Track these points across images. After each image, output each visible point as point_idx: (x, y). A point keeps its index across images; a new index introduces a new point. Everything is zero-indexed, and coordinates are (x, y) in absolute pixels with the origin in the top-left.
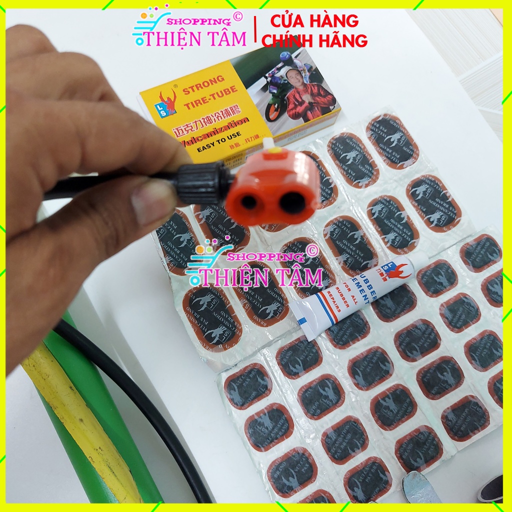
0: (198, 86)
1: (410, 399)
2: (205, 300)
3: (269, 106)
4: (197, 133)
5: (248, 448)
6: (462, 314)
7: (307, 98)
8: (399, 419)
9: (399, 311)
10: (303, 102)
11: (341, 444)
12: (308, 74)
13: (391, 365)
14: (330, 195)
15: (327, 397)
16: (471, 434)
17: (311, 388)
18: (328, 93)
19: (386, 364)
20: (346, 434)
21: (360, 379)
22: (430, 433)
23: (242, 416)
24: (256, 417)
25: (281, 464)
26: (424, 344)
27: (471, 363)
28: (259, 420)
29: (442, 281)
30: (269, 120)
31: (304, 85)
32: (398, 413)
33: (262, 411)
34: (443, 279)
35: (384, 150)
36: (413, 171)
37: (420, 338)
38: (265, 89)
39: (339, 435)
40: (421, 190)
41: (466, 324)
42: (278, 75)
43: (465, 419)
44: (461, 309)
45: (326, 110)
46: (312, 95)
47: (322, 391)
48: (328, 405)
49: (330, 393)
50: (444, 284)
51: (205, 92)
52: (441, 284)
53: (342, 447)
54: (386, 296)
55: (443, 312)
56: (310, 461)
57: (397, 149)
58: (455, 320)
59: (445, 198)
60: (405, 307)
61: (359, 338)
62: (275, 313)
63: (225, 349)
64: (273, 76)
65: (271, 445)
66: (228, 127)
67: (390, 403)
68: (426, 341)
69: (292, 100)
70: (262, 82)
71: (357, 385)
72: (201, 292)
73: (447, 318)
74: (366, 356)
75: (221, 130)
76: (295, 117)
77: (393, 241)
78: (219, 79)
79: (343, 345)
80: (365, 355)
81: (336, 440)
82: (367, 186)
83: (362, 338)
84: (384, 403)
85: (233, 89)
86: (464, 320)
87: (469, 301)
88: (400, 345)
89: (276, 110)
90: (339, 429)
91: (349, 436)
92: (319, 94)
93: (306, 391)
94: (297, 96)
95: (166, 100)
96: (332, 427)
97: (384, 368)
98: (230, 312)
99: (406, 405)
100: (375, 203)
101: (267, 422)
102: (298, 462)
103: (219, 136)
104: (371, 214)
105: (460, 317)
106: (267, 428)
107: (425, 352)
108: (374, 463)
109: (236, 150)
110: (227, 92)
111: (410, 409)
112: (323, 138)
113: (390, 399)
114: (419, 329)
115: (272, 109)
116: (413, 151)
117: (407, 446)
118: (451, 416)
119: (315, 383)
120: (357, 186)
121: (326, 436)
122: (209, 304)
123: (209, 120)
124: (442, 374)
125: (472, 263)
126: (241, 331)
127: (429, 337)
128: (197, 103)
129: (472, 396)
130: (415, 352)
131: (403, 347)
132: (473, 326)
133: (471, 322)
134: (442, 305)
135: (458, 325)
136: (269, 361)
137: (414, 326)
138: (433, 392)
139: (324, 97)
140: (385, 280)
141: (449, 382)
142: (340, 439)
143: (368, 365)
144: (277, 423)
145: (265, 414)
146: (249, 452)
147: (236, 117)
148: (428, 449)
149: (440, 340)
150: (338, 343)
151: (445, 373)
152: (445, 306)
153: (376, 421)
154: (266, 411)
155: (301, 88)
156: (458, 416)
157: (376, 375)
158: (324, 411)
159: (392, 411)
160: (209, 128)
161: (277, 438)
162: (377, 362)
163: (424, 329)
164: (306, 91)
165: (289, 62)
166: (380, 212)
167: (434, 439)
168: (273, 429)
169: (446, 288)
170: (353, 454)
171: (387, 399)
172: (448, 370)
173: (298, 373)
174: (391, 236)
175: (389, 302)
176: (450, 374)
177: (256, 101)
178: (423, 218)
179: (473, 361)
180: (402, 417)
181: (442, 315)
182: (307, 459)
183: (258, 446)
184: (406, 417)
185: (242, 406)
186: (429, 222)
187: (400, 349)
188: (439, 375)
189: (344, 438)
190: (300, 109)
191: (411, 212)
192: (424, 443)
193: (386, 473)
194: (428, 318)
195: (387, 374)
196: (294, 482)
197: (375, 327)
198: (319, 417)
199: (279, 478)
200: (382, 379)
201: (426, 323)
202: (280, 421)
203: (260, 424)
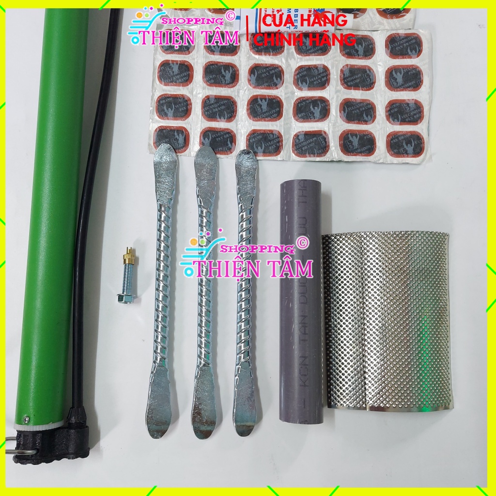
1: (280, 110)
5: (154, 76)
6: (357, 78)
8: (263, 117)
9: (311, 51)
11: (214, 108)
13: (281, 82)
15: (224, 76)
16: (307, 155)
17: (217, 65)
19: (279, 79)
20: (222, 105)
21: (254, 78)
22: (278, 137)
23: (162, 57)
24: (170, 62)
25: (168, 97)
26: (314, 81)
27: (340, 112)
28: (172, 65)
29: (359, 49)
32: (265, 113)
33: (176, 61)
34: (361, 49)
37: (314, 76)
39: (216, 103)
41: (356, 87)
43: (310, 143)
44: (359, 75)
47: (223, 71)
48: (222, 82)
49: (228, 76)
50: (359, 53)
52: (357, 51)
53: (214, 110)
55: (344, 69)
56: (189, 107)
58: (349, 79)
60: (318, 50)
61: (271, 53)
65: (170, 84)
68: (317, 80)
71: (249, 81)
73: (344, 75)
74: (268, 67)
79: (257, 51)
80: (267, 65)
81: (213, 104)
83: (273, 55)
84: (260, 102)
86: (356, 83)
87: (370, 74)
88: (298, 74)
90: (218, 99)
91: (223, 107)
93: (212, 65)
96: (215, 96)
97: (275, 80)
99: (274, 111)
101: (176, 69)
102: (180, 103)
105: (355, 79)
106: (173, 72)
107: (312, 87)
108: (229, 133)
111: (275, 115)
113: (266, 101)
114: (318, 70)
117: (258, 136)
118: (301, 137)
119: (221, 64)
121: (208, 98)
124: (313, 107)
125: (392, 48)
127: (321, 79)
129: (325, 133)
130: (304, 83)
131: (298, 76)
132: (361, 91)
133: (361, 88)
134: (347, 65)
135: (349, 84)
137: (316, 67)
138: (300, 116)
141: (315, 115)
142: (216, 106)
143: (265, 73)
144: (181, 73)
145: (177, 64)
146: (154, 79)
148: (270, 146)
149: (328, 85)
150: (253, 48)
151: (316, 108)
152: (349, 67)
153: (247, 110)
154: (179, 62)
156: (306, 140)
157: (267, 82)
158: (216, 83)
159: (262, 109)
161: (176, 82)
162: (273, 74)
163: (321, 71)
167: (279, 142)
168: (177, 75)
169: (359, 56)
170: (219, 119)
171: (263, 100)
172: (320, 107)
173: (214, 52)
176: (319, 109)
179: (342, 112)
180: (267, 117)
181: (342, 71)
182: (187, 105)
183: (161, 79)
184: (269, 118)
185: (166, 51)
187: (296, 77)
188: (311, 107)
189: (219, 106)
192: (270, 141)
193: (233, 143)
194: (330, 67)
195: (275, 86)
196: (170, 113)
197: (288, 53)
198: (211, 85)
199: (162, 104)
200: (269, 87)
201: (326, 69)
202: (185, 73)
203: (170, 67)
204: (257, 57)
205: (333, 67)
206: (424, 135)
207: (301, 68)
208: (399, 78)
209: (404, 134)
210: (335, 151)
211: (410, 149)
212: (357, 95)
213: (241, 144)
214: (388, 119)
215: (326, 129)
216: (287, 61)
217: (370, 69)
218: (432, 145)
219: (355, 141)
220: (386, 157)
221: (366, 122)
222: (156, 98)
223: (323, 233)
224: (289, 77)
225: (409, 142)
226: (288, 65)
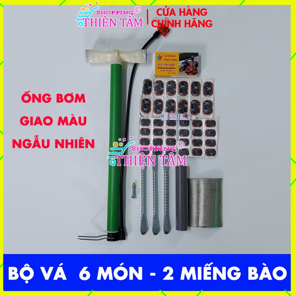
0: (169, 56)
1: (175, 142)
2: (146, 102)
3: (182, 67)
4: (162, 67)
7: (191, 69)
8: (170, 145)
9: (184, 125)
10: (190, 70)
12: (195, 63)
14: (185, 94)
16: (183, 155)
18: (197, 70)
21: (168, 133)
23: (141, 127)
25: (143, 139)
27: (192, 143)
30: (180, 70)
31: (193, 66)
34: (198, 124)
35: (205, 90)
36: (208, 98)
38: (183, 63)
40: (207, 103)
41: (197, 136)
42: (188, 61)
43: (184, 152)
44: (198, 132)
45: (194, 74)
46: (193, 69)
48: (158, 134)
49: (160, 133)
51: (169, 58)
53: (156, 143)
54: (183, 121)
56: (149, 142)
57: (208, 91)
58: (195, 133)
59: (211, 108)
60: (186, 125)
61: (172, 126)
62: (159, 112)
63: (145, 113)
64: (187, 61)
65: (144, 135)
66: (170, 68)
67: (171, 141)
69: (188, 68)
70: (184, 61)
71: (166, 134)
72: (147, 100)
74: (171, 130)
75: (168, 68)
76: (186, 73)
77: (193, 111)
78: (175, 56)
79: (168, 125)
82: (195, 96)
84: (169, 140)
85: (176, 60)
87: (201, 132)
89: (183, 69)
90: (157, 139)
91: (159, 142)
92: (195, 70)
93: (156, 129)
94: (189, 68)
95: (160, 56)
98: (150, 107)
99: (173, 143)
100: (194, 101)
101: (145, 130)
102: (147, 140)
103: (167, 69)
104: (191, 102)
107: (184, 136)
109: (169, 74)
110: (174, 60)
112: (192, 80)
115: (182, 68)
116: (211, 94)
118: (181, 150)
119: (158, 129)
120: (193, 95)
121: (155, 139)
122: (147, 103)
123: (167, 65)
125: (207, 124)
126: (150, 112)
127: (186, 133)
128: (167, 60)
131: (180, 132)
134: (194, 129)
136: (152, 120)
137: (185, 130)
139: (195, 71)
140: (183, 117)
142: (157, 141)
143: (171, 132)
146: (139, 134)
147: (173, 67)
149: (189, 135)
155: (192, 66)
157: (171, 134)
160: (166, 67)
162: (173, 132)
164: (192, 68)
165: (193, 59)
166: (194, 103)
168: (146, 132)
169: (198, 126)
170: (158, 145)
173: (156, 125)
174: (193, 110)
175: (183, 122)
177: (179, 65)
178: (203, 109)
181: (193, 131)
183: (141, 134)
184: (172, 145)
185: (142, 125)
186: (203, 111)
190: (188, 71)
191: (201, 107)
194: (189, 130)
195: (174, 135)
196: (144, 143)
197: (177, 126)
198: (155, 135)
199: (142, 141)
200: (172, 136)
201: (188, 130)
202: (148, 132)
203: (144, 130)
204: (168, 127)
205: (190, 130)
206: (216, 150)
207: (181, 130)
208: (209, 133)
209: (210, 149)
210: (191, 154)
211: (212, 154)
212: (197, 138)
213: (164, 153)
214: (206, 145)
215: (188, 148)
216: (177, 128)
217: (201, 130)
218: (218, 153)
219: (196, 152)
220: (205, 156)
221: (199, 146)
222: (140, 139)
223: (187, 178)
224: (177, 133)
225: (211, 152)
226: (177, 129)
